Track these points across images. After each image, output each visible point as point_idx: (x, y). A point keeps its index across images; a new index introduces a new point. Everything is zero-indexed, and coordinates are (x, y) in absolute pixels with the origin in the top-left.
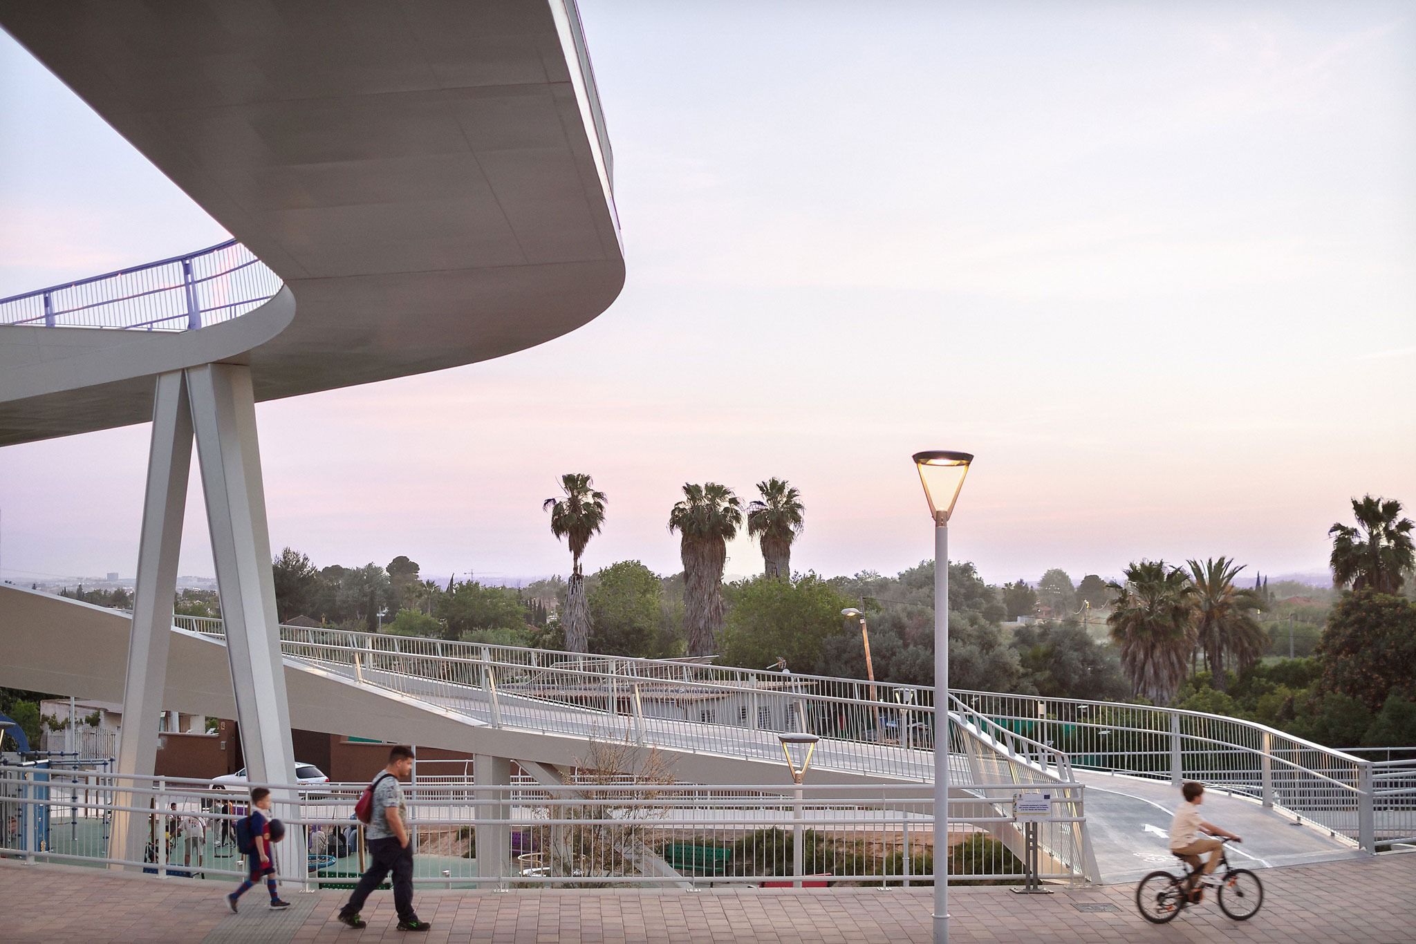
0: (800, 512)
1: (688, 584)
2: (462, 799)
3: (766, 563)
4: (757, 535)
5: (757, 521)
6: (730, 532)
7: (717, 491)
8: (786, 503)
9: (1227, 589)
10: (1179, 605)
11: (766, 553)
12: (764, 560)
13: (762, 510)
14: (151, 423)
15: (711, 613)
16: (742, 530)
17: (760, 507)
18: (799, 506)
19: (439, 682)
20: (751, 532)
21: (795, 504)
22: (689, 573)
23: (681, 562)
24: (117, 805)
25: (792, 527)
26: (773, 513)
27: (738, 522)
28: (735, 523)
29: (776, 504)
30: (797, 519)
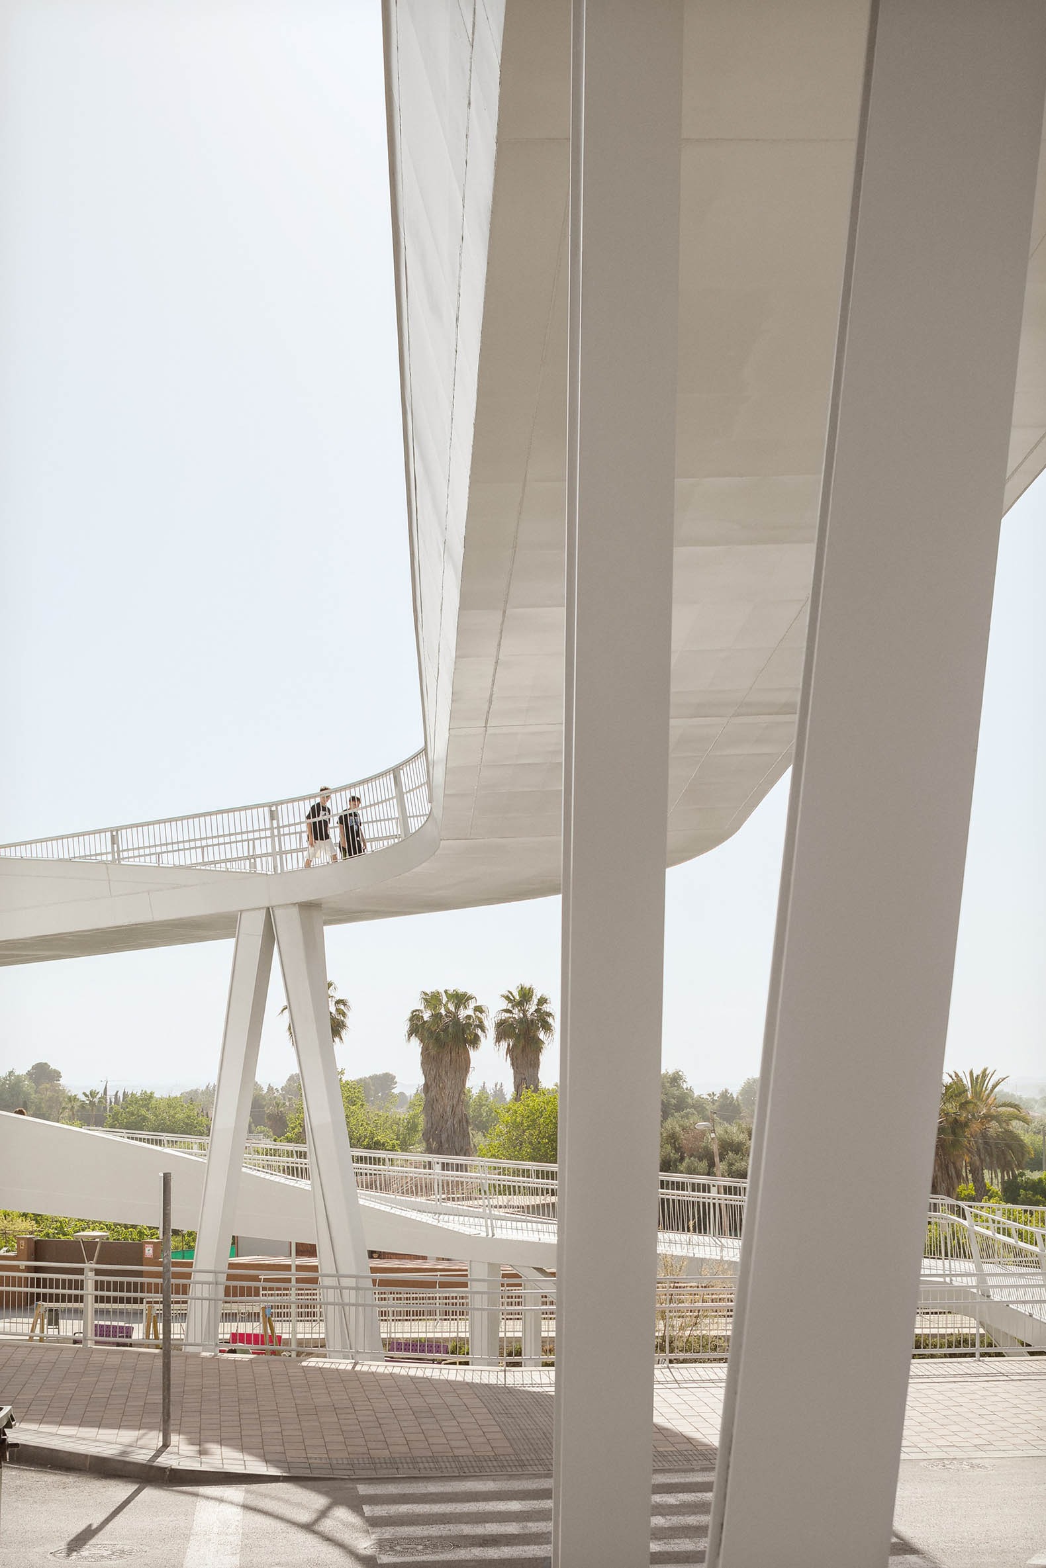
0: (550, 1020)
1: (429, 1094)
2: (382, 1293)
3: (514, 1073)
4: (504, 1045)
5: (504, 1030)
6: (475, 1042)
7: (461, 999)
8: (536, 1011)
9: (990, 1101)
10: (958, 1118)
11: (515, 1064)
12: (512, 1071)
13: (510, 1018)
14: (233, 940)
15: (454, 1125)
16: (488, 1039)
17: (508, 1015)
18: (550, 1015)
19: (377, 1194)
20: (498, 1039)
21: (544, 1012)
22: (429, 1084)
23: (422, 1072)
24: (194, 1295)
25: (542, 1036)
26: (521, 1021)
27: (483, 1031)
28: (479, 1032)
29: (524, 1012)
30: (547, 1027)
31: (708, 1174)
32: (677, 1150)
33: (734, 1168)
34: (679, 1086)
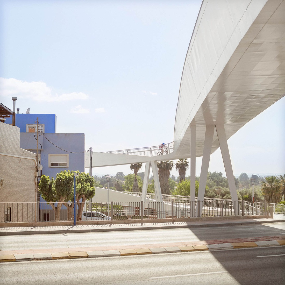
0: (188, 164)
1: (160, 181)
5: (178, 166)
6: (171, 169)
8: (185, 162)
11: (180, 174)
13: (179, 163)
15: (166, 188)
18: (188, 162)
20: (177, 169)
21: (187, 162)
22: (160, 178)
25: (186, 167)
26: (181, 164)
27: (173, 166)
28: (172, 167)
29: (182, 162)
30: (187, 165)
31: (222, 198)
32: (215, 193)
33: (228, 197)
34: (221, 176)
